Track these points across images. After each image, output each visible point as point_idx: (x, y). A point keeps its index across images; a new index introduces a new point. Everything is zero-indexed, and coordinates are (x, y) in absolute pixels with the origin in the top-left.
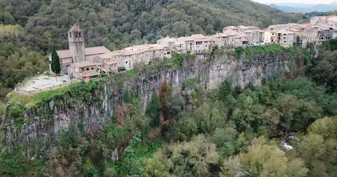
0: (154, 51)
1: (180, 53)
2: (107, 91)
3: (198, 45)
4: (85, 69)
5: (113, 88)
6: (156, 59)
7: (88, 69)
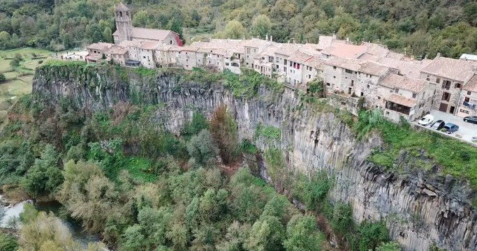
0: (206, 55)
1: (259, 71)
2: (102, 80)
3: (292, 68)
4: (93, 51)
5: (112, 80)
6: (211, 68)
7: (95, 52)
